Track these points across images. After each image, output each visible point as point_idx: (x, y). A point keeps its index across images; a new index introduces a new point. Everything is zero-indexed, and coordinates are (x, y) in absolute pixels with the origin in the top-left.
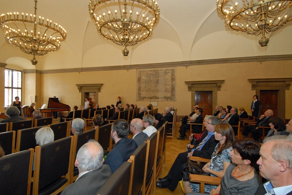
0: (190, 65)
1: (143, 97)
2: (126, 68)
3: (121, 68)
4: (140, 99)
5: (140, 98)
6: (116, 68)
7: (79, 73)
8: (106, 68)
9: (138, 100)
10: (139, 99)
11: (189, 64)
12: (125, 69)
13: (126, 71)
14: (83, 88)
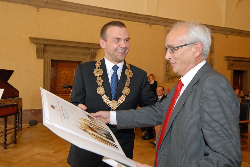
0: (231, 35)
1: (173, 77)
2: (148, 21)
3: (139, 18)
4: (169, 79)
5: (169, 76)
6: (130, 17)
7: (36, 9)
8: (110, 11)
9: (166, 80)
10: (167, 78)
11: (230, 33)
12: (146, 23)
13: (148, 26)
14: (48, 48)
